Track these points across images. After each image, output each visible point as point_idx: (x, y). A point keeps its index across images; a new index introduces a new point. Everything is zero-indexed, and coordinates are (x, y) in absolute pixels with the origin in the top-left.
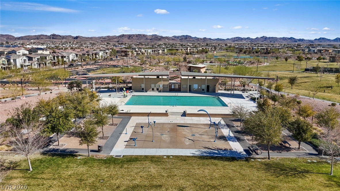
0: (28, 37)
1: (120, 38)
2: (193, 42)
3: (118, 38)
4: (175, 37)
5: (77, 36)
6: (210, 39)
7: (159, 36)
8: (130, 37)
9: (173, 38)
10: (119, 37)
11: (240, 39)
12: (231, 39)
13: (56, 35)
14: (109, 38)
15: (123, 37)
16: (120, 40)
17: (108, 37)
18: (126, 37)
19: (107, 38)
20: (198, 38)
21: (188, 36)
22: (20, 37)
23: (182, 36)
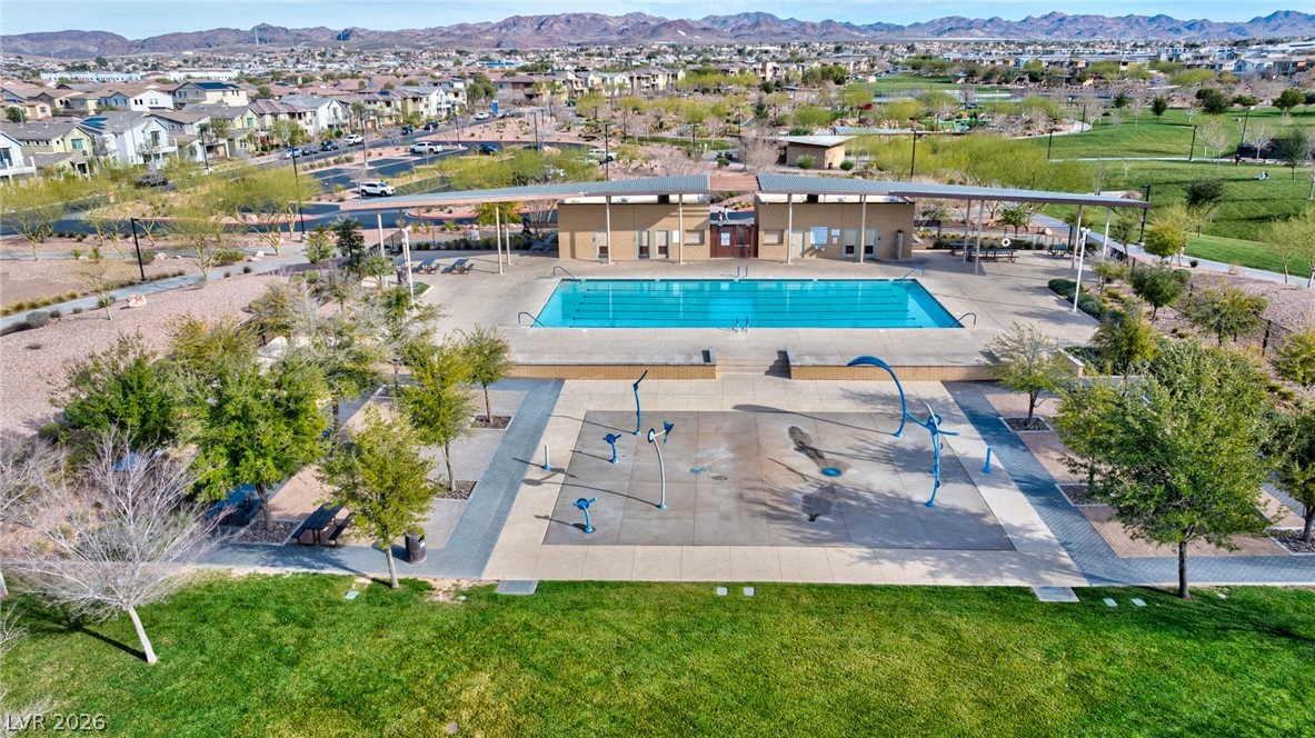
0: (174, 40)
1: (504, 31)
2: (782, 40)
3: (496, 30)
4: (714, 19)
5: (346, 30)
6: (848, 25)
7: (654, 19)
8: (542, 24)
9: (707, 25)
10: (501, 28)
11: (962, 24)
12: (927, 24)
13: (272, 27)
14: (463, 34)
15: (515, 25)
16: (507, 39)
17: (462, 27)
18: (528, 25)
19: (458, 32)
20: (804, 24)
21: (765, 15)
22: (145, 41)
23: (739, 16)
